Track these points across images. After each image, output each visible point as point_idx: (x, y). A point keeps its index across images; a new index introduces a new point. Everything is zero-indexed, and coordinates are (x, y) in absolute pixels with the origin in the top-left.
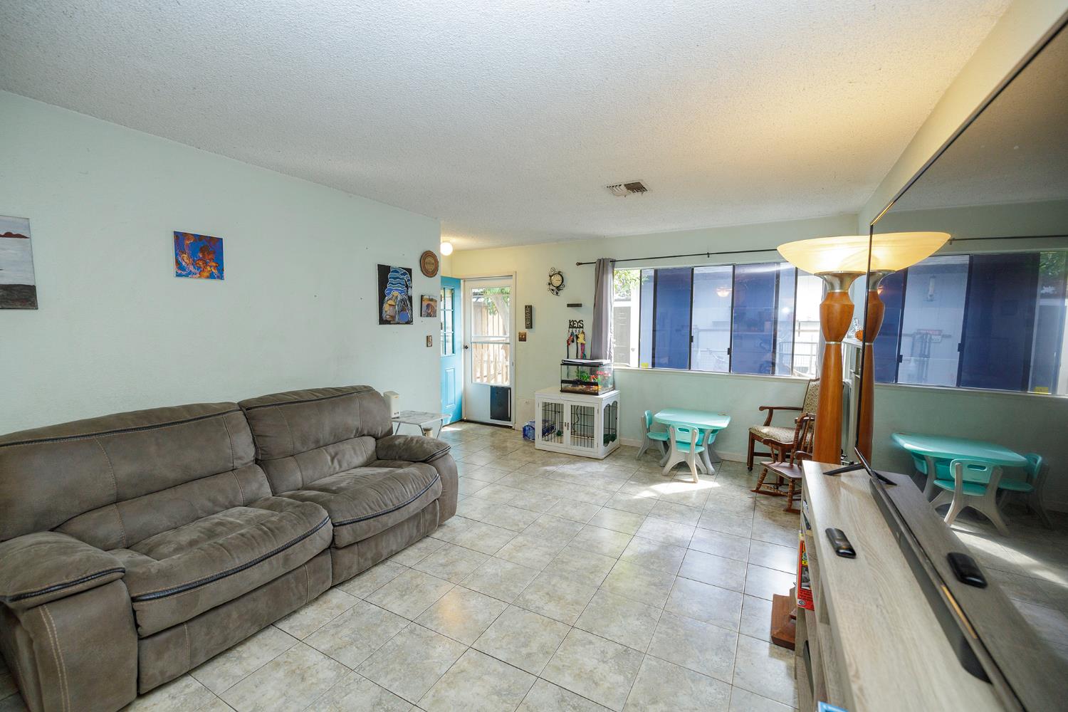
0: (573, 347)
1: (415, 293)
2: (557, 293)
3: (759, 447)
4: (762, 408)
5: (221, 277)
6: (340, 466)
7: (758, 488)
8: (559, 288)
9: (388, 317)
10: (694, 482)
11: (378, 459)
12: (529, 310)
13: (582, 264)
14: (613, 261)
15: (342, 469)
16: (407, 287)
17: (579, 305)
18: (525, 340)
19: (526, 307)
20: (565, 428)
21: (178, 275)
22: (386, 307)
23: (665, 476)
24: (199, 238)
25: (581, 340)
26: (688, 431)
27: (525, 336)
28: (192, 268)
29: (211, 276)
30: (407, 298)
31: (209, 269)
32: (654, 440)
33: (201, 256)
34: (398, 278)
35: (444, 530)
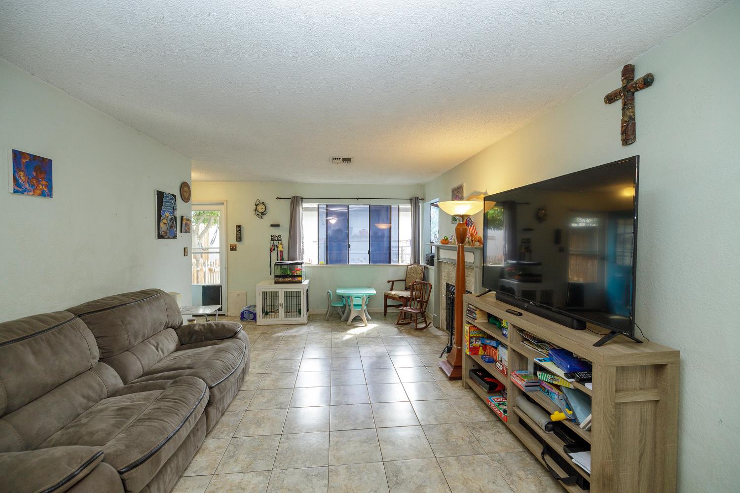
0: (274, 254)
1: (178, 214)
2: (261, 217)
3: (390, 302)
4: (389, 282)
5: (50, 195)
6: (163, 353)
7: (398, 322)
8: (263, 214)
9: (163, 232)
10: (365, 326)
11: (182, 345)
12: (239, 228)
13: (279, 198)
14: (302, 198)
15: (165, 355)
16: (174, 209)
17: (278, 226)
18: (236, 250)
19: (237, 226)
20: (280, 308)
21: (16, 192)
22: (162, 224)
23: (349, 326)
24: (34, 158)
25: (280, 248)
26: (360, 297)
27: (236, 247)
28: (27, 186)
29: (42, 194)
30: (174, 218)
31: (41, 187)
32: (335, 307)
33: (35, 175)
34: (168, 202)
35: (245, 384)
